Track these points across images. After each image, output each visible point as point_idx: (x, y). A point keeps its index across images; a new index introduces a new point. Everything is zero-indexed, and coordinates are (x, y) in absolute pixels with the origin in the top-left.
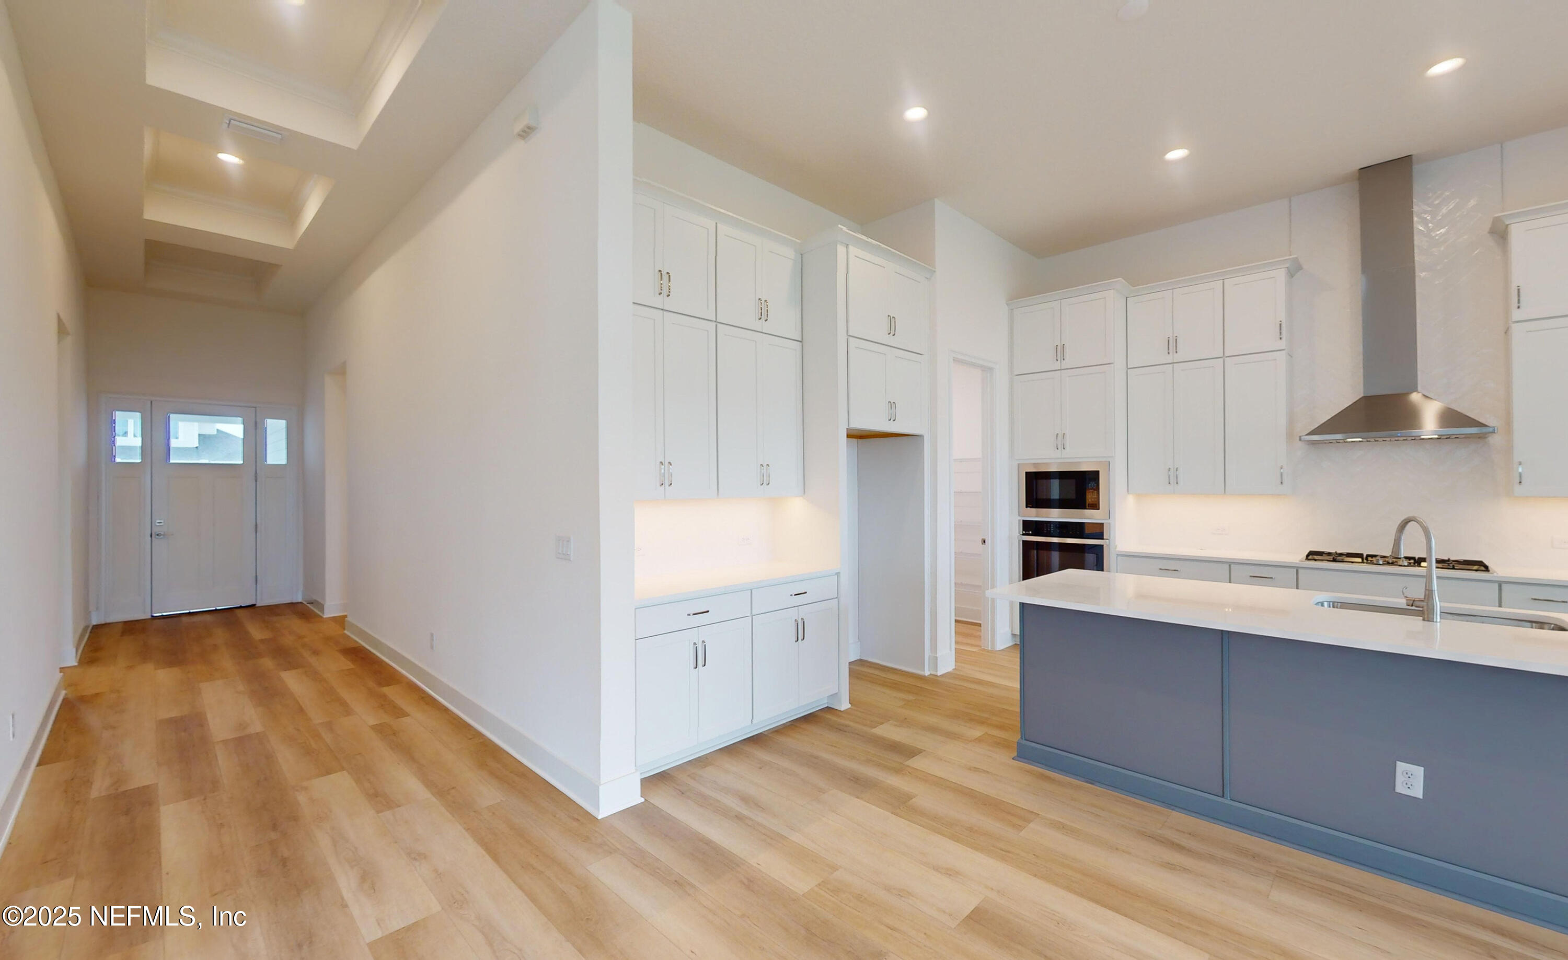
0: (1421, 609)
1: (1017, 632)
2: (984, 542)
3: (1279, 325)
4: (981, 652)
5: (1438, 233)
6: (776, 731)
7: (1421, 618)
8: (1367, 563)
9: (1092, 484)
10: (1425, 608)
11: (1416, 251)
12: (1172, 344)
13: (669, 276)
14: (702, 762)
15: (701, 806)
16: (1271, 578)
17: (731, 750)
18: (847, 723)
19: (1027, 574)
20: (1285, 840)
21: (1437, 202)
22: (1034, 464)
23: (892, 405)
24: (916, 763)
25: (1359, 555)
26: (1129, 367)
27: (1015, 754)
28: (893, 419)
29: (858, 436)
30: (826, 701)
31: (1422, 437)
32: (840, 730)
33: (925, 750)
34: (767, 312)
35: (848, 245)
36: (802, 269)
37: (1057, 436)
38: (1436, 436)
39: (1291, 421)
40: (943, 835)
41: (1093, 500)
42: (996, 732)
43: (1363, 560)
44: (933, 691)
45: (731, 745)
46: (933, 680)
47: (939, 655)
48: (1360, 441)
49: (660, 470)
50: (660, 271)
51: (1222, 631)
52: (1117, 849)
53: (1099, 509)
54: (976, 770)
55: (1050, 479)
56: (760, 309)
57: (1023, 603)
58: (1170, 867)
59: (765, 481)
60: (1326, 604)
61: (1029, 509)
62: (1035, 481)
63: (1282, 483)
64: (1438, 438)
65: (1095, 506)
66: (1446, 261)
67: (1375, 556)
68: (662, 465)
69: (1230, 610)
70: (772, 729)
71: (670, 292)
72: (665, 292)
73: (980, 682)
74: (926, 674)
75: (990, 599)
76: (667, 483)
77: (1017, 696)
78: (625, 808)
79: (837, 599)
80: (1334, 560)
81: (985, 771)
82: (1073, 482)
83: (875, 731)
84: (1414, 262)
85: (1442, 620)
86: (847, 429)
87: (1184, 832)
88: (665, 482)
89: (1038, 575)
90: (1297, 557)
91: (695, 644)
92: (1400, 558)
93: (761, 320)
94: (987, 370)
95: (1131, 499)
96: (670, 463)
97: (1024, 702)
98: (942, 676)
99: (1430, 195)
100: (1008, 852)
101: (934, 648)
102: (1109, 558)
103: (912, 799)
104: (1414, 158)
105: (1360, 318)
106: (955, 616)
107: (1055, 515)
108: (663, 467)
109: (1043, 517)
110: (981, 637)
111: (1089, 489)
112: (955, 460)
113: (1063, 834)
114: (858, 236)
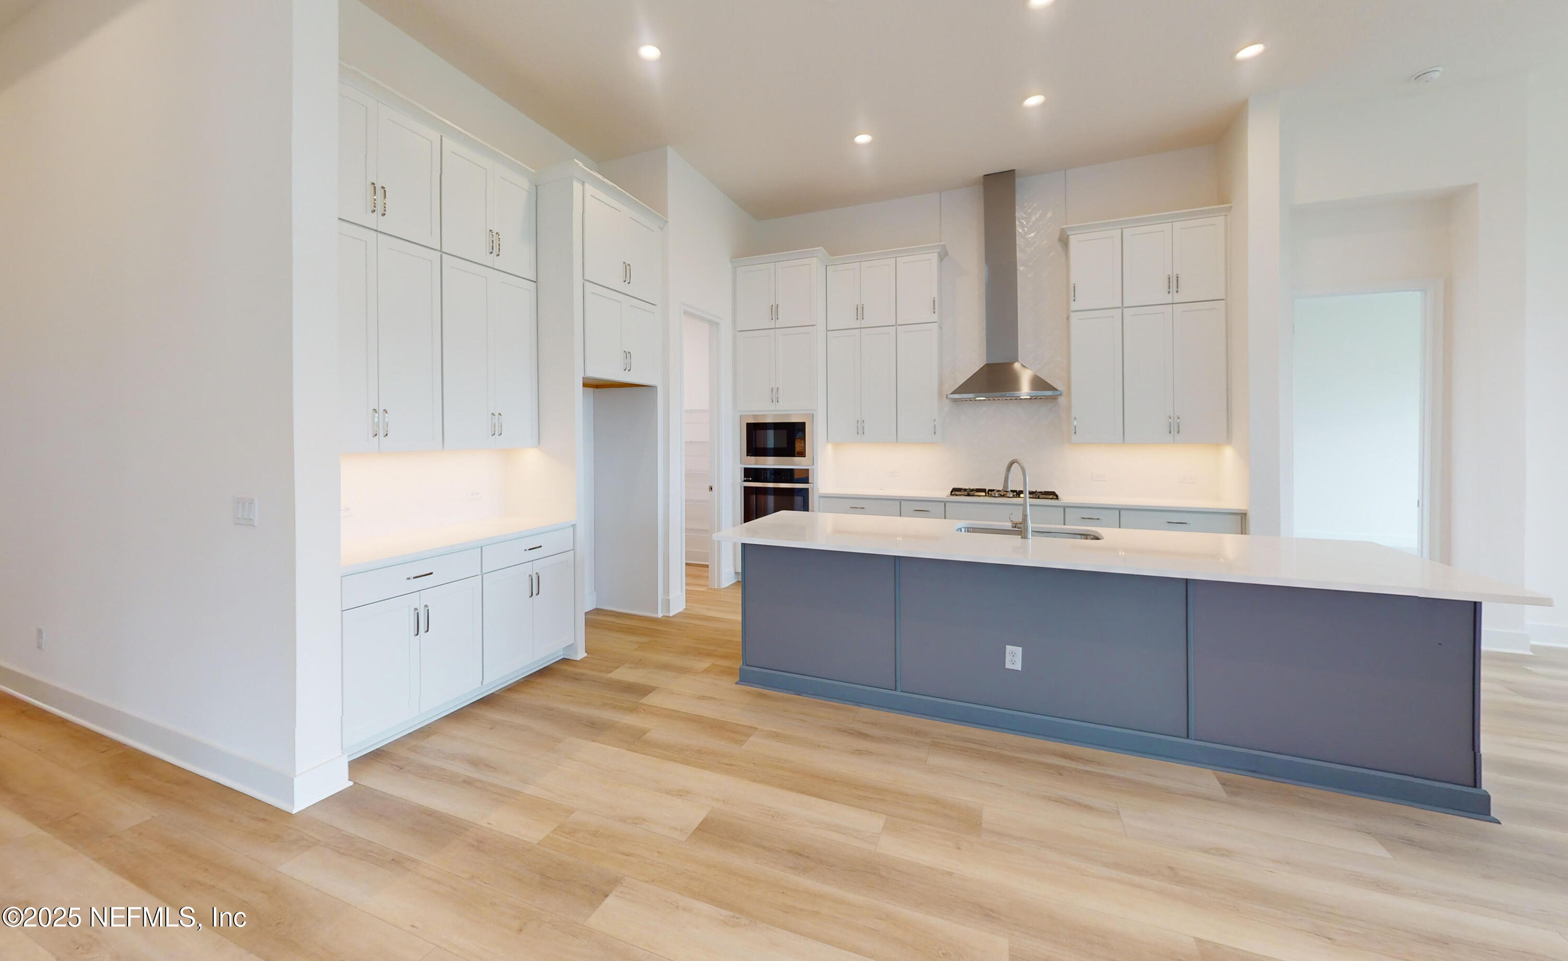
0: (1020, 530)
1: (740, 570)
2: (711, 489)
3: (933, 301)
4: (709, 591)
5: (1030, 236)
6: (509, 689)
7: (1020, 536)
8: (989, 496)
9: (800, 434)
10: (1023, 528)
11: (1017, 249)
12: (860, 311)
13: (385, 191)
14: (424, 732)
15: (424, 778)
16: (928, 511)
17: (458, 716)
18: (584, 671)
19: (748, 517)
20: (937, 717)
21: (1029, 211)
22: (754, 415)
23: (627, 354)
24: (652, 700)
25: (983, 490)
26: (828, 329)
27: (738, 679)
28: (628, 369)
29: (594, 385)
30: (562, 653)
31: (1021, 397)
32: (576, 679)
33: (658, 687)
34: (499, 246)
35: (584, 182)
36: (536, 202)
37: (772, 390)
38: (1029, 397)
39: (941, 384)
40: (675, 761)
41: (801, 448)
42: (721, 662)
43: (986, 494)
44: (665, 631)
45: (458, 710)
46: (666, 621)
47: (671, 597)
48: (984, 400)
49: (374, 419)
50: (373, 184)
51: (895, 556)
52: (819, 746)
53: (805, 457)
54: (703, 698)
55: (767, 429)
56: (491, 241)
57: (744, 544)
58: (859, 752)
59: (496, 432)
60: (963, 529)
61: (749, 457)
62: (754, 431)
63: (935, 433)
64: (1030, 399)
65: (802, 454)
66: (1034, 259)
67: (993, 490)
68: (376, 412)
69: (901, 539)
70: (504, 687)
71: (385, 211)
72: (379, 209)
73: (707, 619)
74: (659, 617)
75: (716, 542)
76: (381, 434)
77: (739, 628)
78: (329, 796)
79: (573, 551)
80: (968, 495)
81: (711, 698)
82: (785, 432)
83: (610, 675)
84: (1016, 258)
85: (1033, 537)
86: (583, 378)
87: (868, 723)
88: (379, 432)
89: (756, 518)
90: (944, 493)
91: (416, 609)
92: (1008, 492)
93: (492, 254)
94: (714, 324)
95: (829, 447)
96: (385, 411)
97: (745, 632)
98: (673, 616)
99: (1026, 205)
100: (732, 765)
101: (667, 591)
102: (813, 500)
103: (646, 733)
104: (1016, 173)
105: (984, 300)
106: (686, 560)
107: (770, 463)
108: (377, 415)
109: (761, 465)
110: (708, 577)
111: (797, 439)
112: (686, 411)
113: (777, 741)
114: (594, 174)
